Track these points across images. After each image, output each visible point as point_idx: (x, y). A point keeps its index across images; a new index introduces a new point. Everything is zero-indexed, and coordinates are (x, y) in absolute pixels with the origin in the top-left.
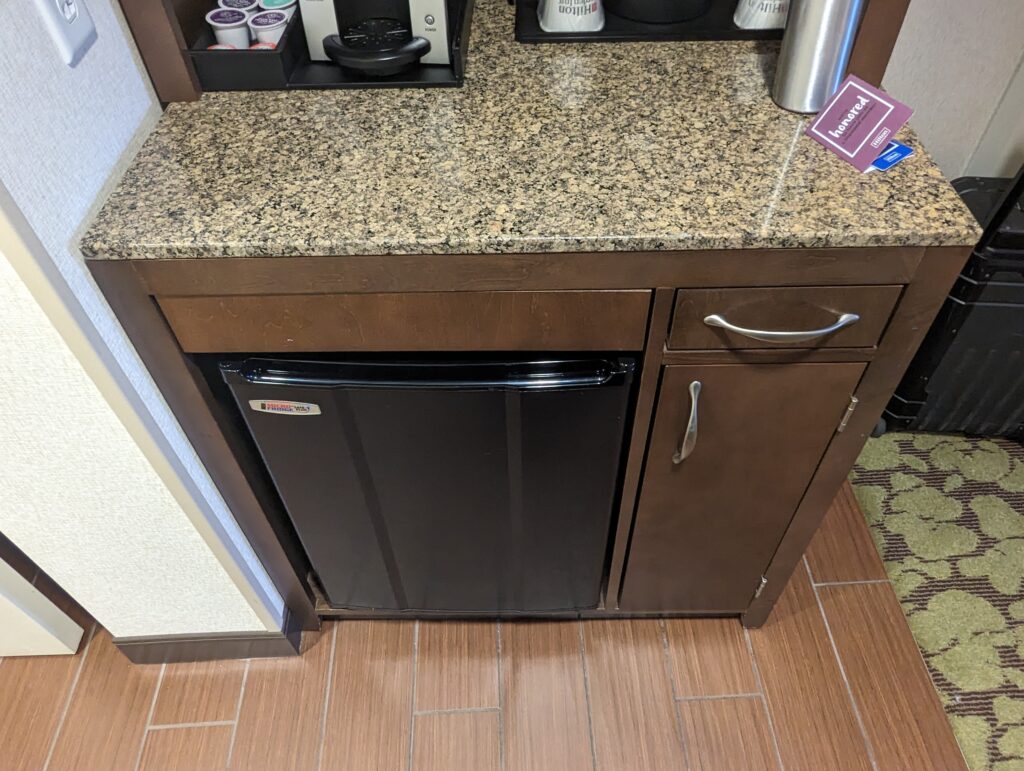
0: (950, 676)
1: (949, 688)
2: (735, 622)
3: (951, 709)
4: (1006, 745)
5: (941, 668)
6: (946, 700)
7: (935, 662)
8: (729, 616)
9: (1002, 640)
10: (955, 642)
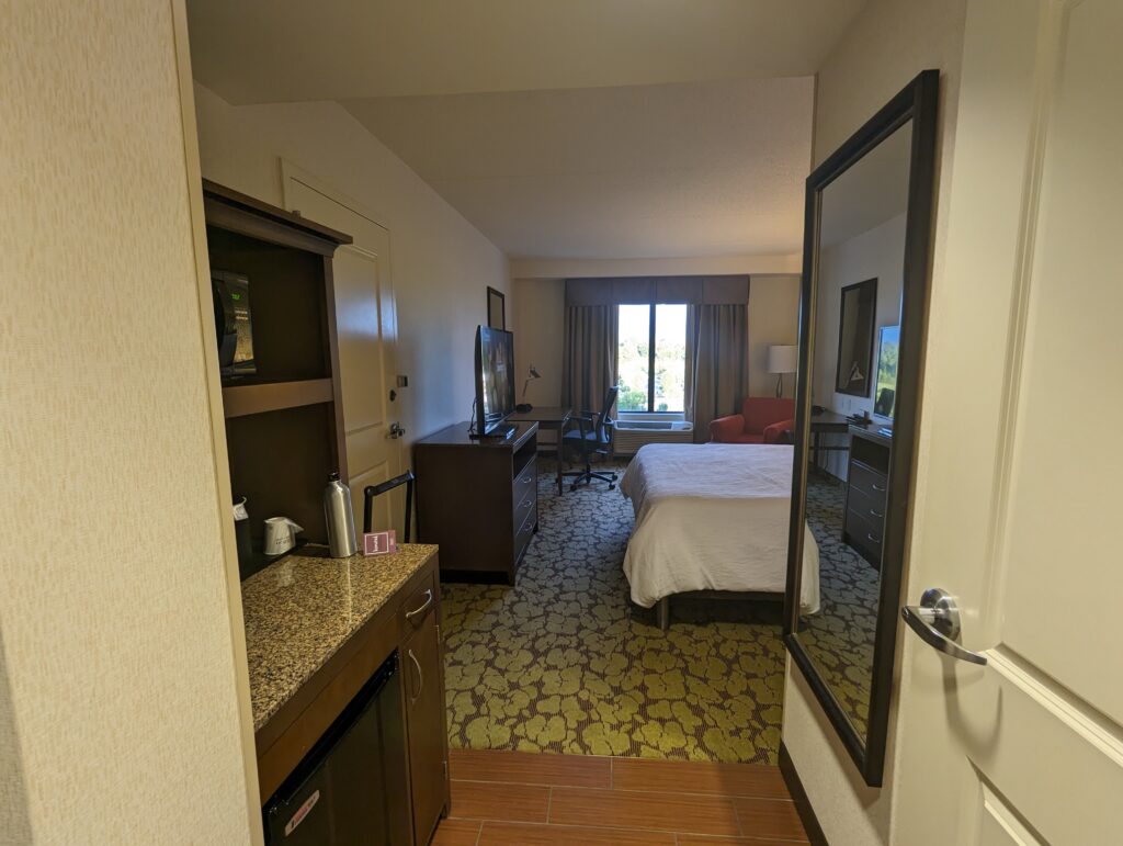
0: (501, 743)
1: (505, 746)
2: (442, 821)
3: (514, 749)
4: (532, 737)
5: (498, 744)
6: (510, 749)
7: (494, 746)
8: (438, 823)
9: (493, 722)
10: (488, 736)
